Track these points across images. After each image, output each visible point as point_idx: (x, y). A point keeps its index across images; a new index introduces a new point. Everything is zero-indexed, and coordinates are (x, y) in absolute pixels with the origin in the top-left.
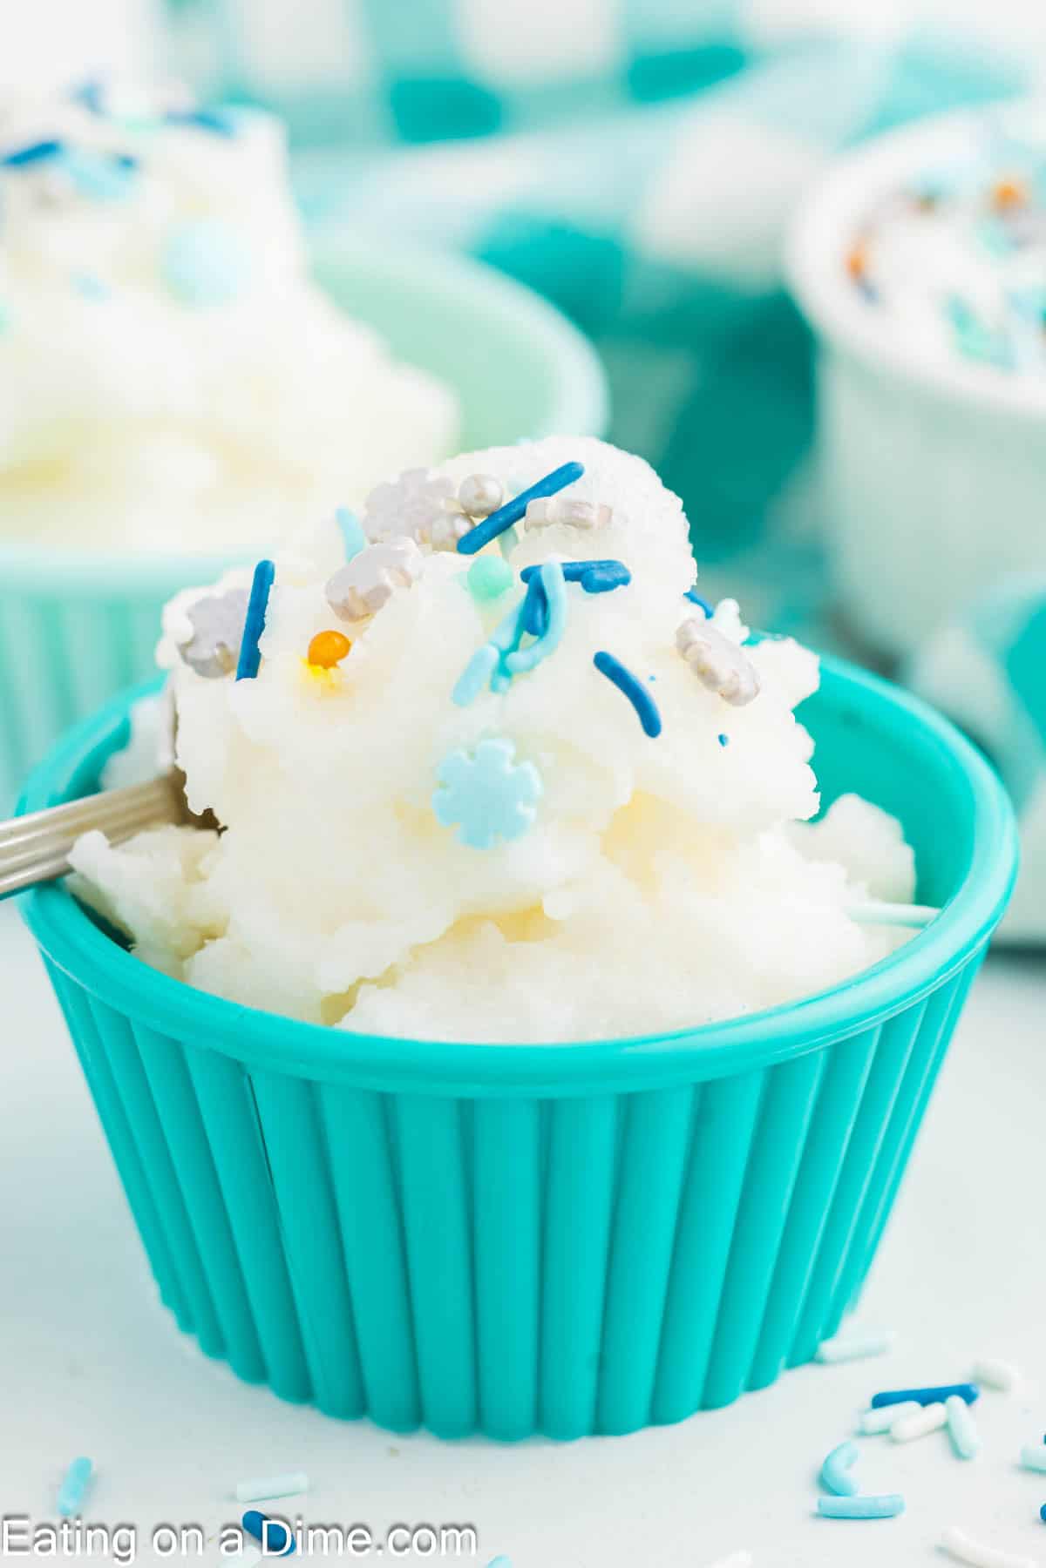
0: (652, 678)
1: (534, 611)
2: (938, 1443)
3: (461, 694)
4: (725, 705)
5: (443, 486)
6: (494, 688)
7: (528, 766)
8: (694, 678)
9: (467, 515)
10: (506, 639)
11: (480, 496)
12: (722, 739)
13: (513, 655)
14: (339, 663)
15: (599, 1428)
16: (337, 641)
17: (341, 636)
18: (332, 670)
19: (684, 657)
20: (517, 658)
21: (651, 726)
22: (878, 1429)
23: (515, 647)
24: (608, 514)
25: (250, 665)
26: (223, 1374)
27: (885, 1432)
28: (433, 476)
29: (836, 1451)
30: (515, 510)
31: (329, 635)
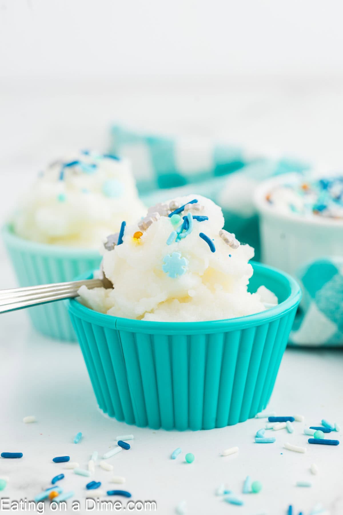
0: (213, 240)
1: (186, 224)
2: (285, 431)
3: (168, 243)
4: (231, 248)
5: (165, 206)
6: (176, 241)
7: (184, 258)
8: (223, 241)
9: (171, 210)
10: (179, 231)
11: (174, 205)
12: (230, 256)
13: (181, 234)
14: (140, 237)
15: (203, 428)
16: (140, 233)
17: (141, 232)
18: (139, 239)
19: (221, 237)
20: (182, 235)
21: (213, 250)
22: (270, 428)
23: (181, 232)
24: (203, 207)
25: (121, 242)
26: (114, 420)
27: (272, 429)
28: (163, 204)
29: (260, 430)
30: (182, 209)
31: (138, 232)
